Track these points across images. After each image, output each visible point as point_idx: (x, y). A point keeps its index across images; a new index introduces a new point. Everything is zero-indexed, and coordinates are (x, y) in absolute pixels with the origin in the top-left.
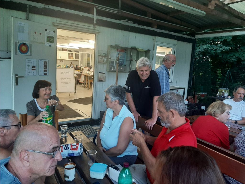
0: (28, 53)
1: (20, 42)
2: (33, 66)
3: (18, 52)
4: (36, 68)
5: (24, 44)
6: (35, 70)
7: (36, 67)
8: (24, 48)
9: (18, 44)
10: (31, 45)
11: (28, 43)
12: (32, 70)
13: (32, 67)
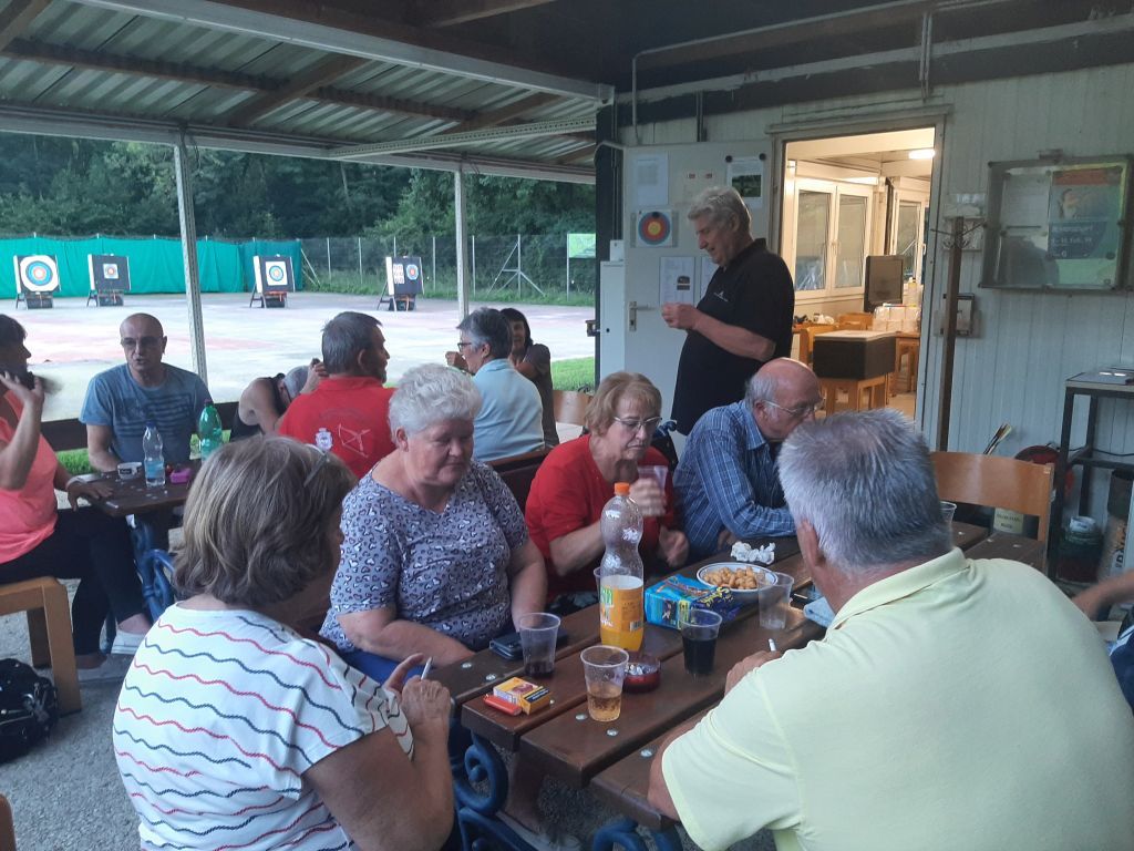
0: (669, 240)
1: (645, 212)
2: (683, 277)
3: (639, 240)
4: (691, 284)
5: (656, 216)
6: (688, 288)
7: (691, 280)
8: (655, 228)
10: (675, 215)
11: (667, 212)
12: (679, 288)
13: (679, 281)
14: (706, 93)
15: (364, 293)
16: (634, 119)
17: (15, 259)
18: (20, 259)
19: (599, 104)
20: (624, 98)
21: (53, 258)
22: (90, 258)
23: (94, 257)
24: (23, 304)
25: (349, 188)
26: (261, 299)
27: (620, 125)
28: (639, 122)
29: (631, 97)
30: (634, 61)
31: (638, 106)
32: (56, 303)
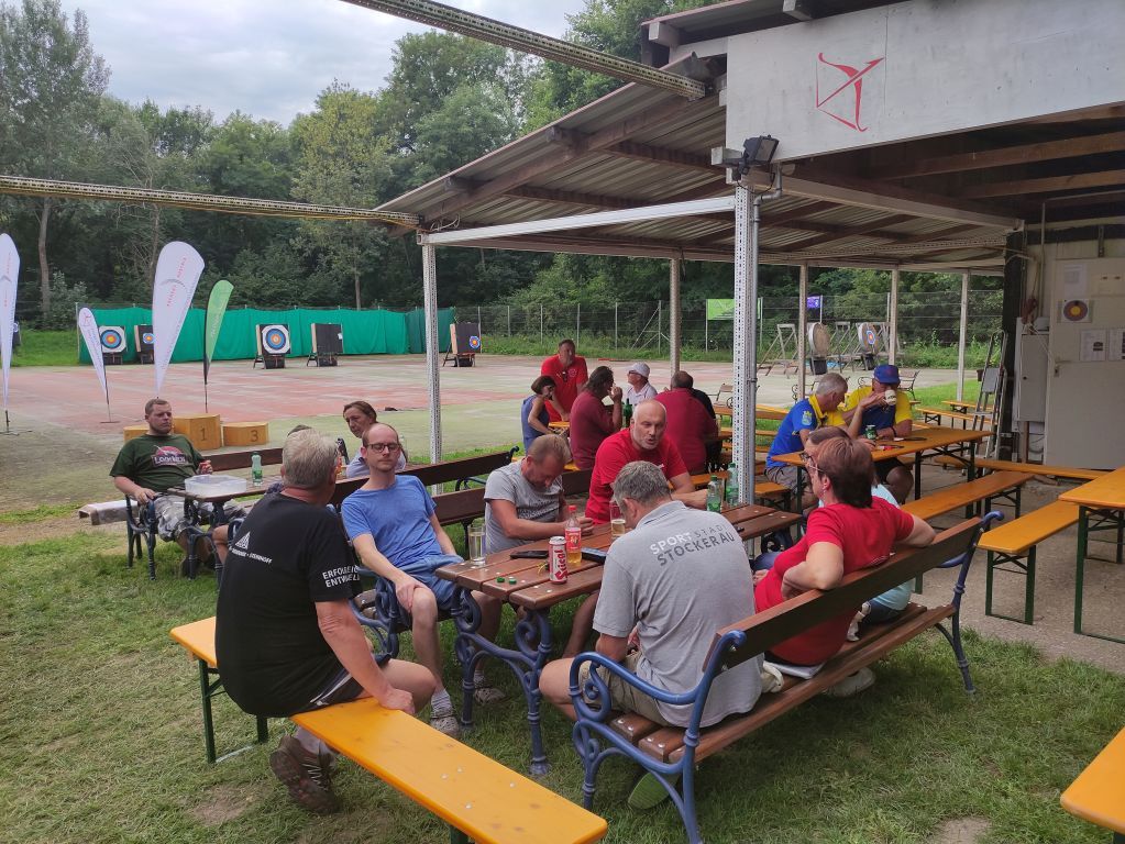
0: (1086, 318)
1: (1069, 301)
2: (1099, 343)
3: (1064, 318)
4: (1103, 347)
5: (1077, 303)
6: (1101, 350)
8: (1076, 311)
9: (1065, 304)
10: (1092, 303)
11: (1086, 301)
12: (1095, 350)
13: (1095, 346)
14: (1106, 226)
15: (513, 352)
16: (1042, 241)
17: (258, 327)
18: (262, 327)
19: (1012, 231)
20: (1033, 227)
21: (286, 326)
22: (313, 326)
23: (317, 326)
24: (262, 365)
25: (486, 261)
26: (455, 359)
27: (1029, 243)
28: (1045, 243)
29: (1042, 227)
30: (1044, 205)
31: (1046, 232)
32: (287, 363)
